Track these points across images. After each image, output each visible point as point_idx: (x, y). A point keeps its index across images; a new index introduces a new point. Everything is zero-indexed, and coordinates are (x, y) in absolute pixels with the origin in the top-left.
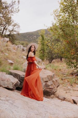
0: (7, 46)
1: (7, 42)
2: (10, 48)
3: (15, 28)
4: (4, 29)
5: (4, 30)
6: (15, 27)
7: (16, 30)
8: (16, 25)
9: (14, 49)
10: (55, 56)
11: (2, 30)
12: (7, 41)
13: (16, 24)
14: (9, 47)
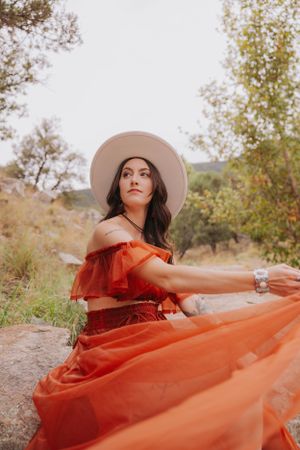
0: (51, 212)
1: (53, 201)
2: (61, 220)
3: (71, 165)
4: (41, 168)
5: (39, 174)
6: (73, 162)
7: (75, 170)
8: (74, 158)
9: (76, 222)
10: (195, 237)
11: (36, 172)
12: (50, 200)
13: (74, 154)
14: (59, 217)
